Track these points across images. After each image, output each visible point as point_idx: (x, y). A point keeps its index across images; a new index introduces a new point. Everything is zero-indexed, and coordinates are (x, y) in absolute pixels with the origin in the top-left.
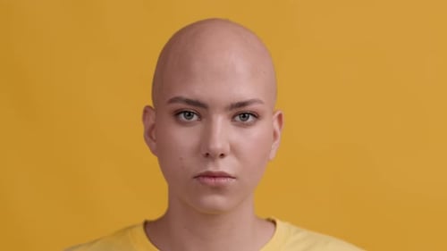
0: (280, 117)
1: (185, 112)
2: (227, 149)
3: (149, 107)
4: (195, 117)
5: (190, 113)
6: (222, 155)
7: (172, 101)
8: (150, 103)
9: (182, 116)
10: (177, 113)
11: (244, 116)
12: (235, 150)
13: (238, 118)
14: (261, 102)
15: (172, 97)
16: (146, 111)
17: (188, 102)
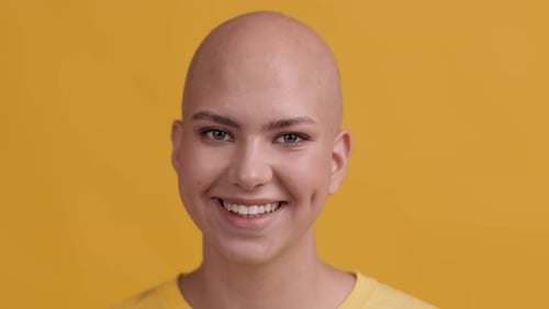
0: (346, 138)
1: (215, 130)
3: (178, 122)
4: (227, 137)
5: (220, 132)
7: (196, 117)
8: (180, 118)
9: (211, 134)
10: (204, 132)
11: (290, 138)
13: (282, 140)
14: (311, 121)
15: (197, 112)
16: (176, 126)
17: (216, 118)
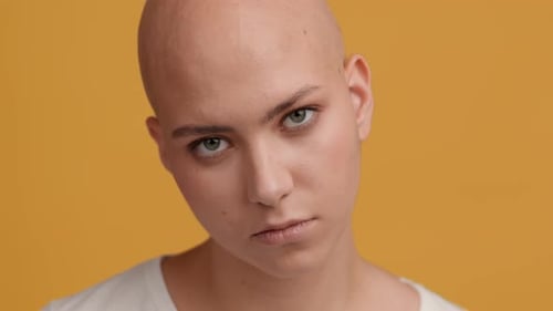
2: (288, 182)
6: (285, 196)
12: (300, 179)
